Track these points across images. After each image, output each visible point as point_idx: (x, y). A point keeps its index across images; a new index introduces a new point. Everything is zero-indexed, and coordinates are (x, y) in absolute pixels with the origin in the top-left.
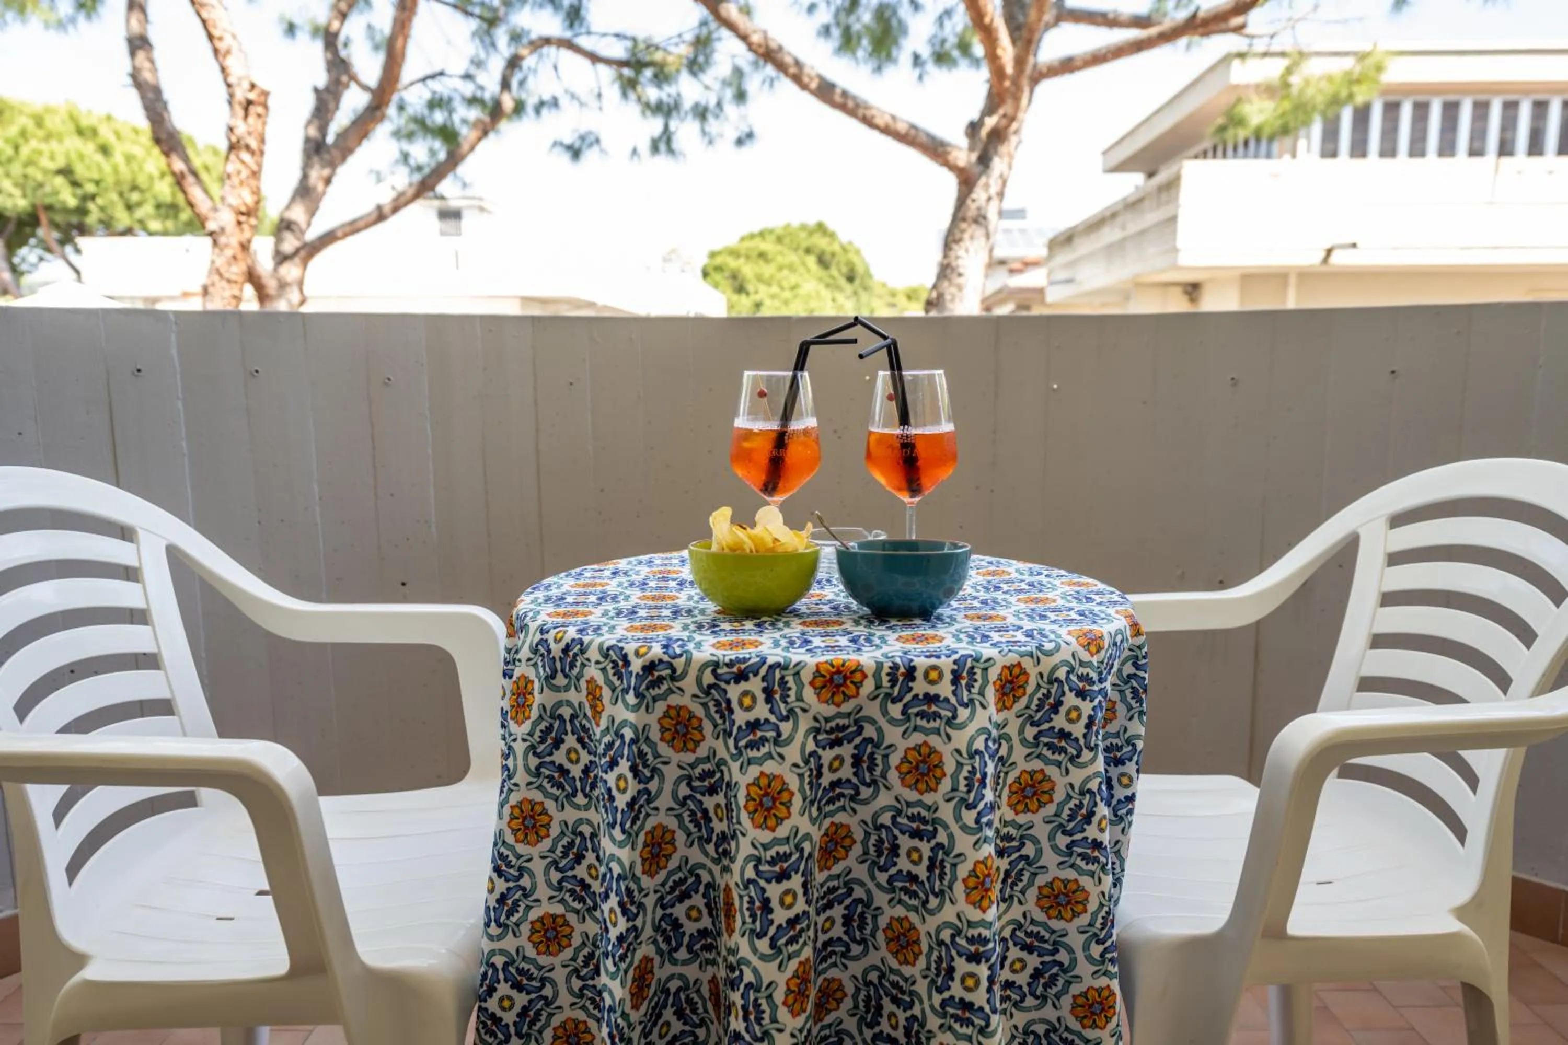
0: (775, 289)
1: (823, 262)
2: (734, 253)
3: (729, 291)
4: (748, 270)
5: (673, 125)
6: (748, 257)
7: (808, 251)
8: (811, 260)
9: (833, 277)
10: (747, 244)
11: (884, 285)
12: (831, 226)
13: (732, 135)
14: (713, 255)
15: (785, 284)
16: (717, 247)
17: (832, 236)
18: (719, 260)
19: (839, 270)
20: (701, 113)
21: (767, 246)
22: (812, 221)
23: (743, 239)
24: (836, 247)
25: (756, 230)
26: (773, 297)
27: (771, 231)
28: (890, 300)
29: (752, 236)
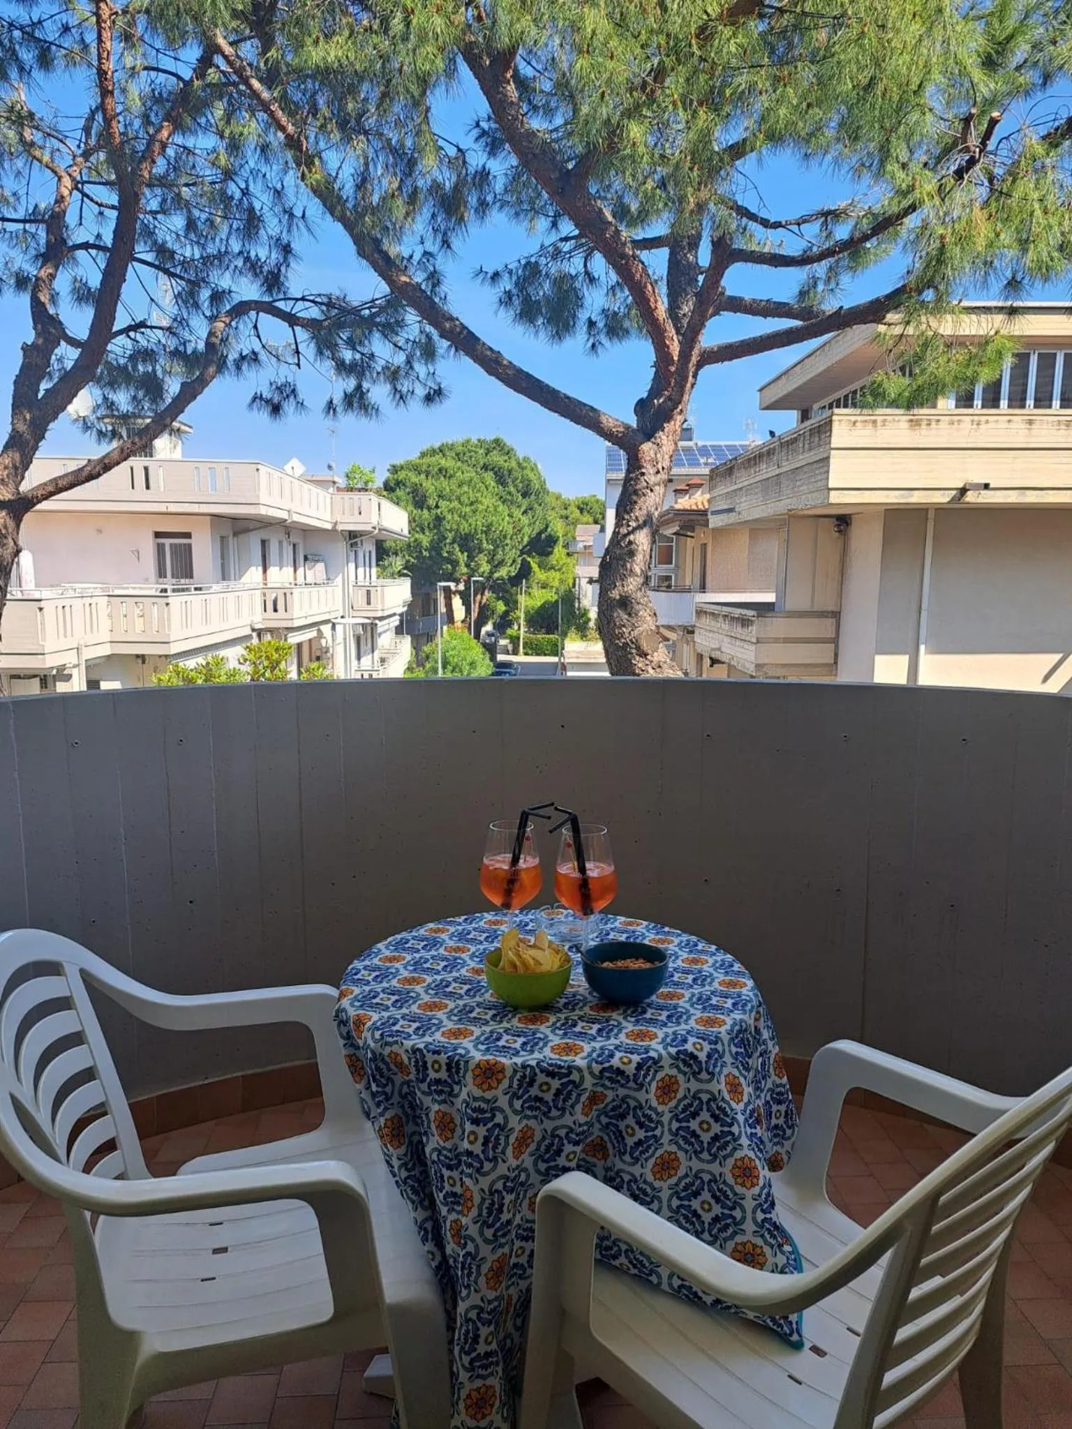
0: (455, 504)
1: (501, 480)
2: (416, 469)
3: (410, 508)
4: (429, 485)
5: (365, 385)
6: (427, 474)
7: (485, 467)
8: (489, 477)
9: (510, 493)
10: (426, 460)
11: (558, 497)
12: (509, 441)
13: (420, 392)
14: (395, 469)
15: (464, 499)
16: (399, 461)
17: (508, 452)
18: (402, 475)
19: (516, 486)
20: (393, 375)
21: (448, 463)
22: (490, 437)
23: (423, 455)
24: (514, 464)
25: (437, 445)
26: (451, 511)
27: (451, 447)
28: (564, 512)
29: (433, 452)
